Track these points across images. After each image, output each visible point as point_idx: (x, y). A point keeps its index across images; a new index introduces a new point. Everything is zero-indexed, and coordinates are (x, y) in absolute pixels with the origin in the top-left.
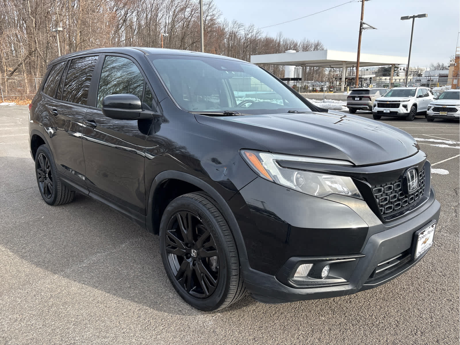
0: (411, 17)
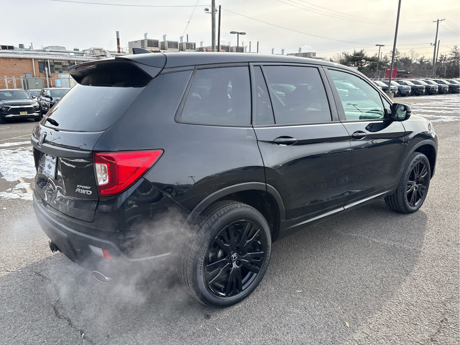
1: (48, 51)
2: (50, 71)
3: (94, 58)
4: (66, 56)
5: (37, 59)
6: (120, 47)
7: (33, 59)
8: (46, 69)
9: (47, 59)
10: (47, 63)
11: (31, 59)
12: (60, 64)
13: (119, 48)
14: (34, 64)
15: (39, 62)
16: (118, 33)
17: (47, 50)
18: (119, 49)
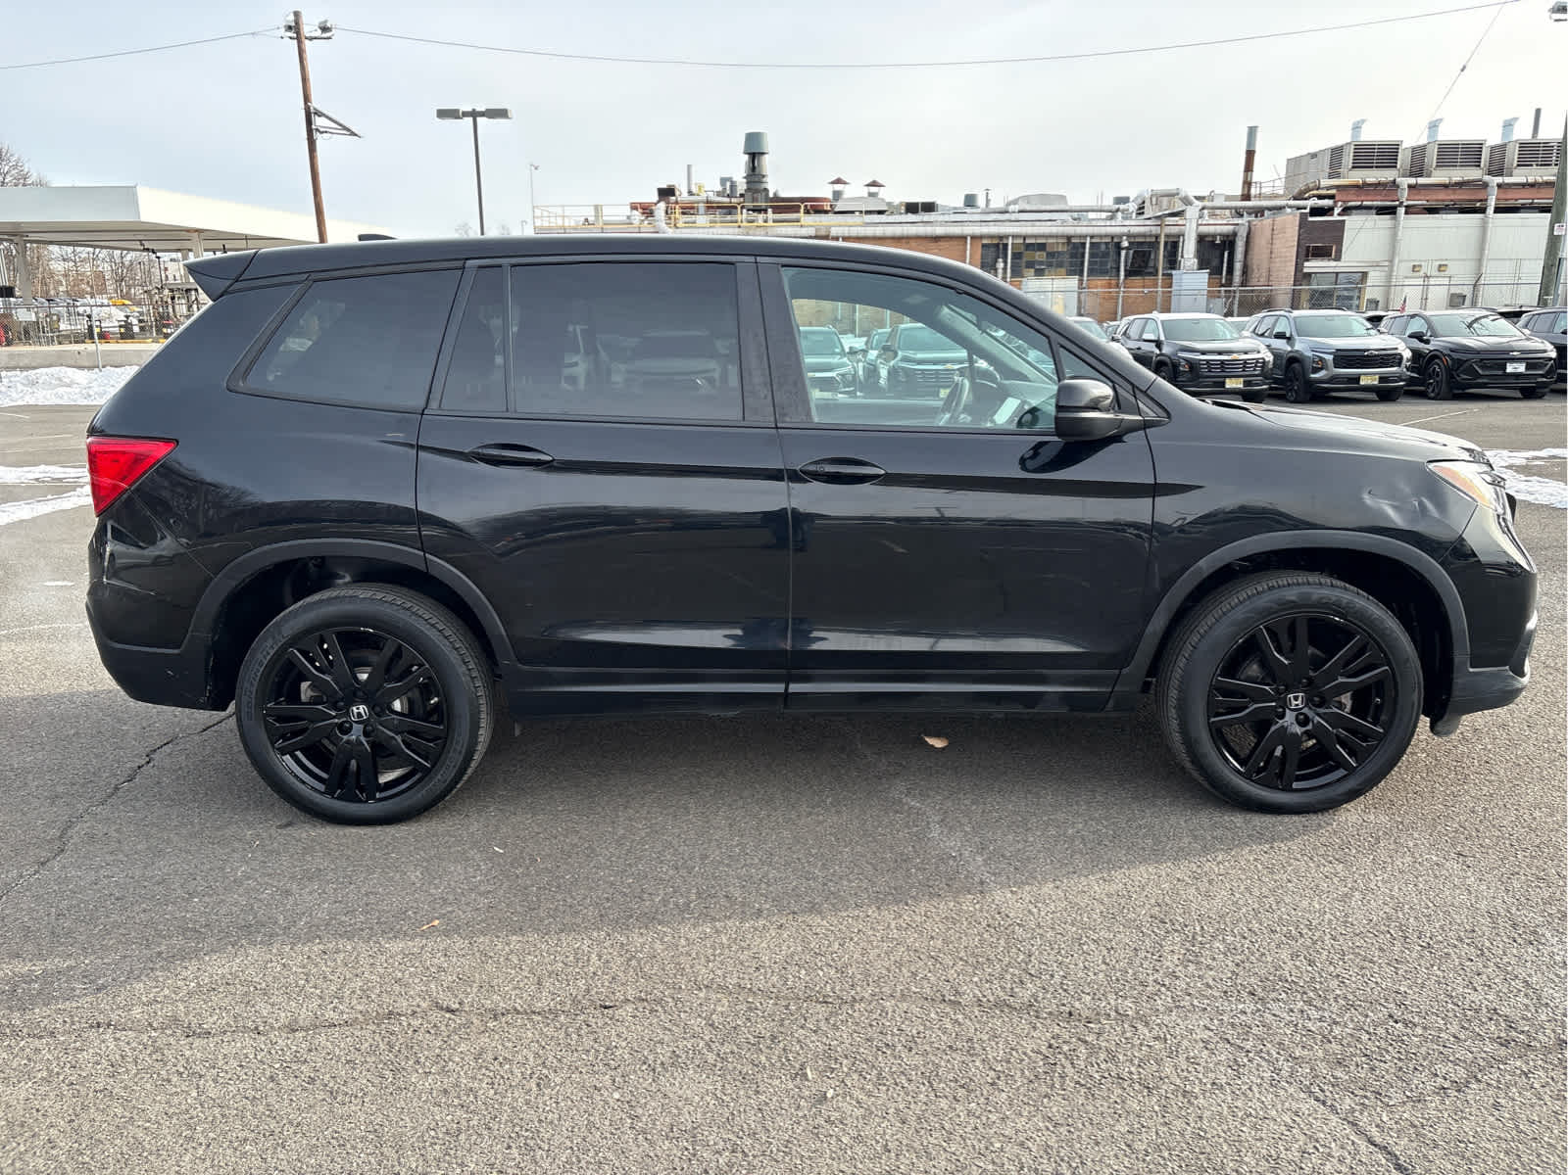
0: (465, 114)
1: (1014, 212)
2: (1009, 271)
3: (1148, 222)
4: (1064, 221)
5: (981, 237)
6: (1254, 180)
7: (969, 238)
8: (1000, 265)
9: (1007, 237)
10: (1006, 245)
11: (963, 238)
12: (1042, 247)
13: (1247, 184)
14: (968, 252)
15: (984, 246)
16: (1252, 132)
17: (1011, 208)
18: (1246, 186)
